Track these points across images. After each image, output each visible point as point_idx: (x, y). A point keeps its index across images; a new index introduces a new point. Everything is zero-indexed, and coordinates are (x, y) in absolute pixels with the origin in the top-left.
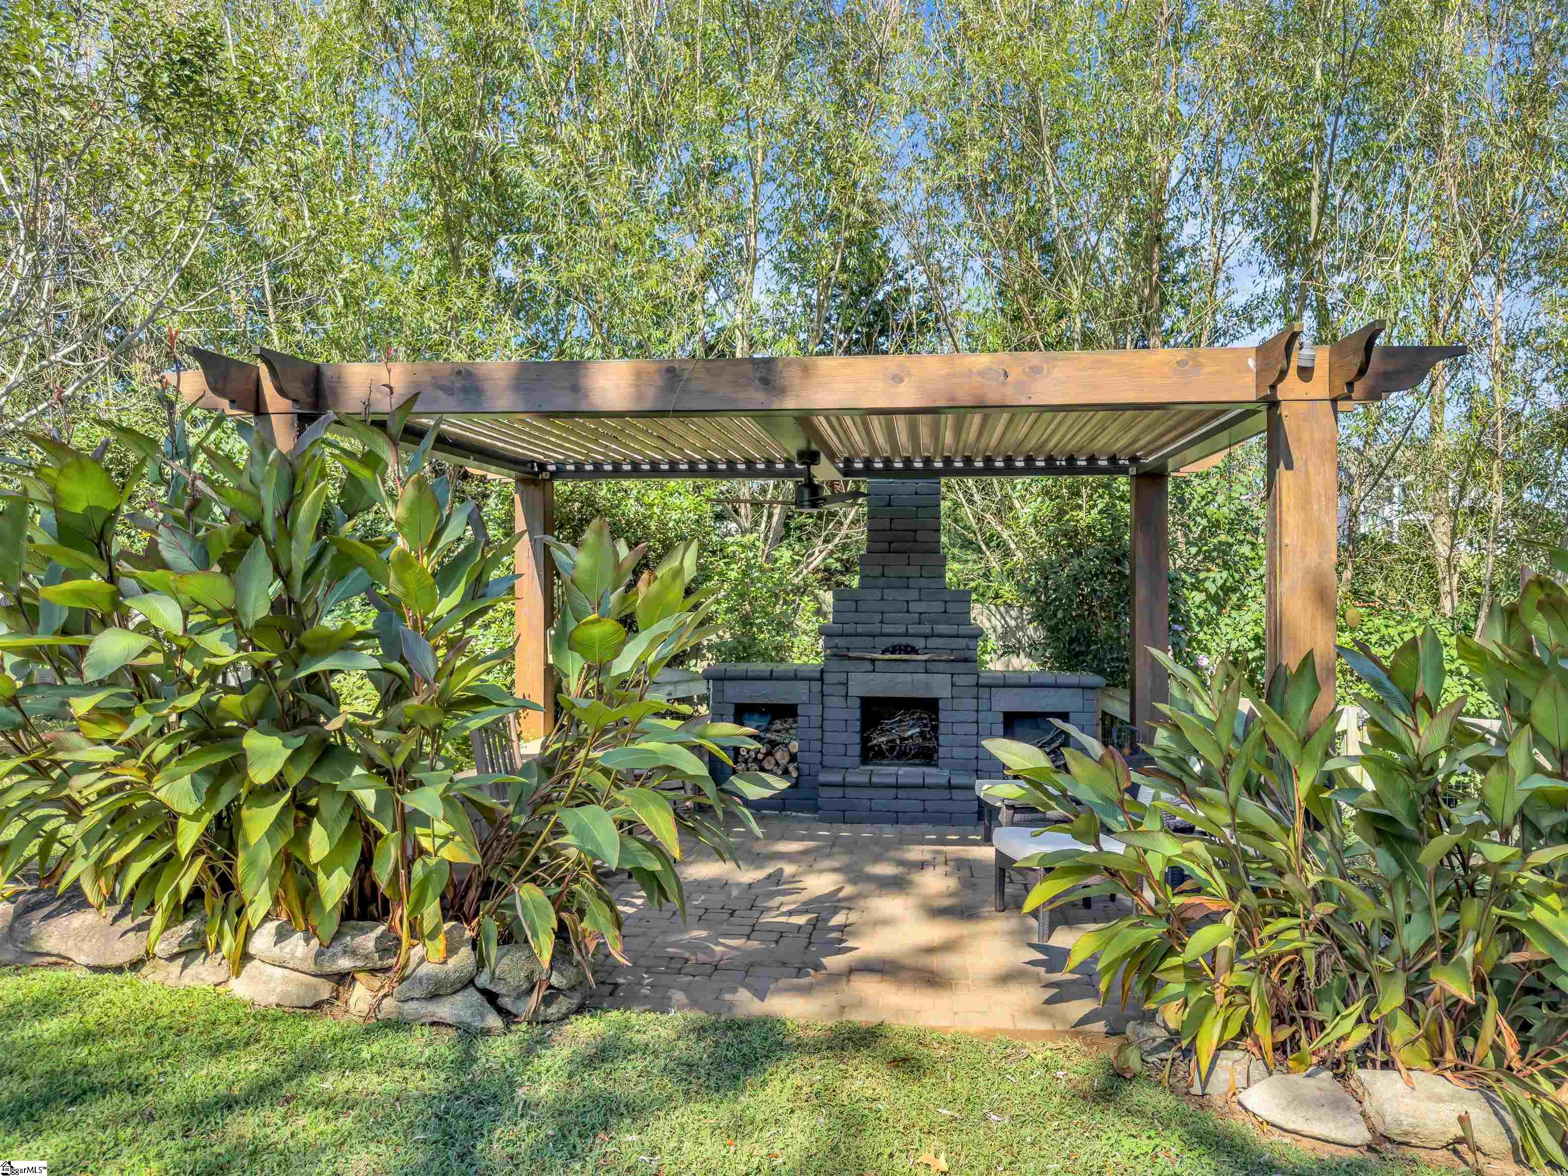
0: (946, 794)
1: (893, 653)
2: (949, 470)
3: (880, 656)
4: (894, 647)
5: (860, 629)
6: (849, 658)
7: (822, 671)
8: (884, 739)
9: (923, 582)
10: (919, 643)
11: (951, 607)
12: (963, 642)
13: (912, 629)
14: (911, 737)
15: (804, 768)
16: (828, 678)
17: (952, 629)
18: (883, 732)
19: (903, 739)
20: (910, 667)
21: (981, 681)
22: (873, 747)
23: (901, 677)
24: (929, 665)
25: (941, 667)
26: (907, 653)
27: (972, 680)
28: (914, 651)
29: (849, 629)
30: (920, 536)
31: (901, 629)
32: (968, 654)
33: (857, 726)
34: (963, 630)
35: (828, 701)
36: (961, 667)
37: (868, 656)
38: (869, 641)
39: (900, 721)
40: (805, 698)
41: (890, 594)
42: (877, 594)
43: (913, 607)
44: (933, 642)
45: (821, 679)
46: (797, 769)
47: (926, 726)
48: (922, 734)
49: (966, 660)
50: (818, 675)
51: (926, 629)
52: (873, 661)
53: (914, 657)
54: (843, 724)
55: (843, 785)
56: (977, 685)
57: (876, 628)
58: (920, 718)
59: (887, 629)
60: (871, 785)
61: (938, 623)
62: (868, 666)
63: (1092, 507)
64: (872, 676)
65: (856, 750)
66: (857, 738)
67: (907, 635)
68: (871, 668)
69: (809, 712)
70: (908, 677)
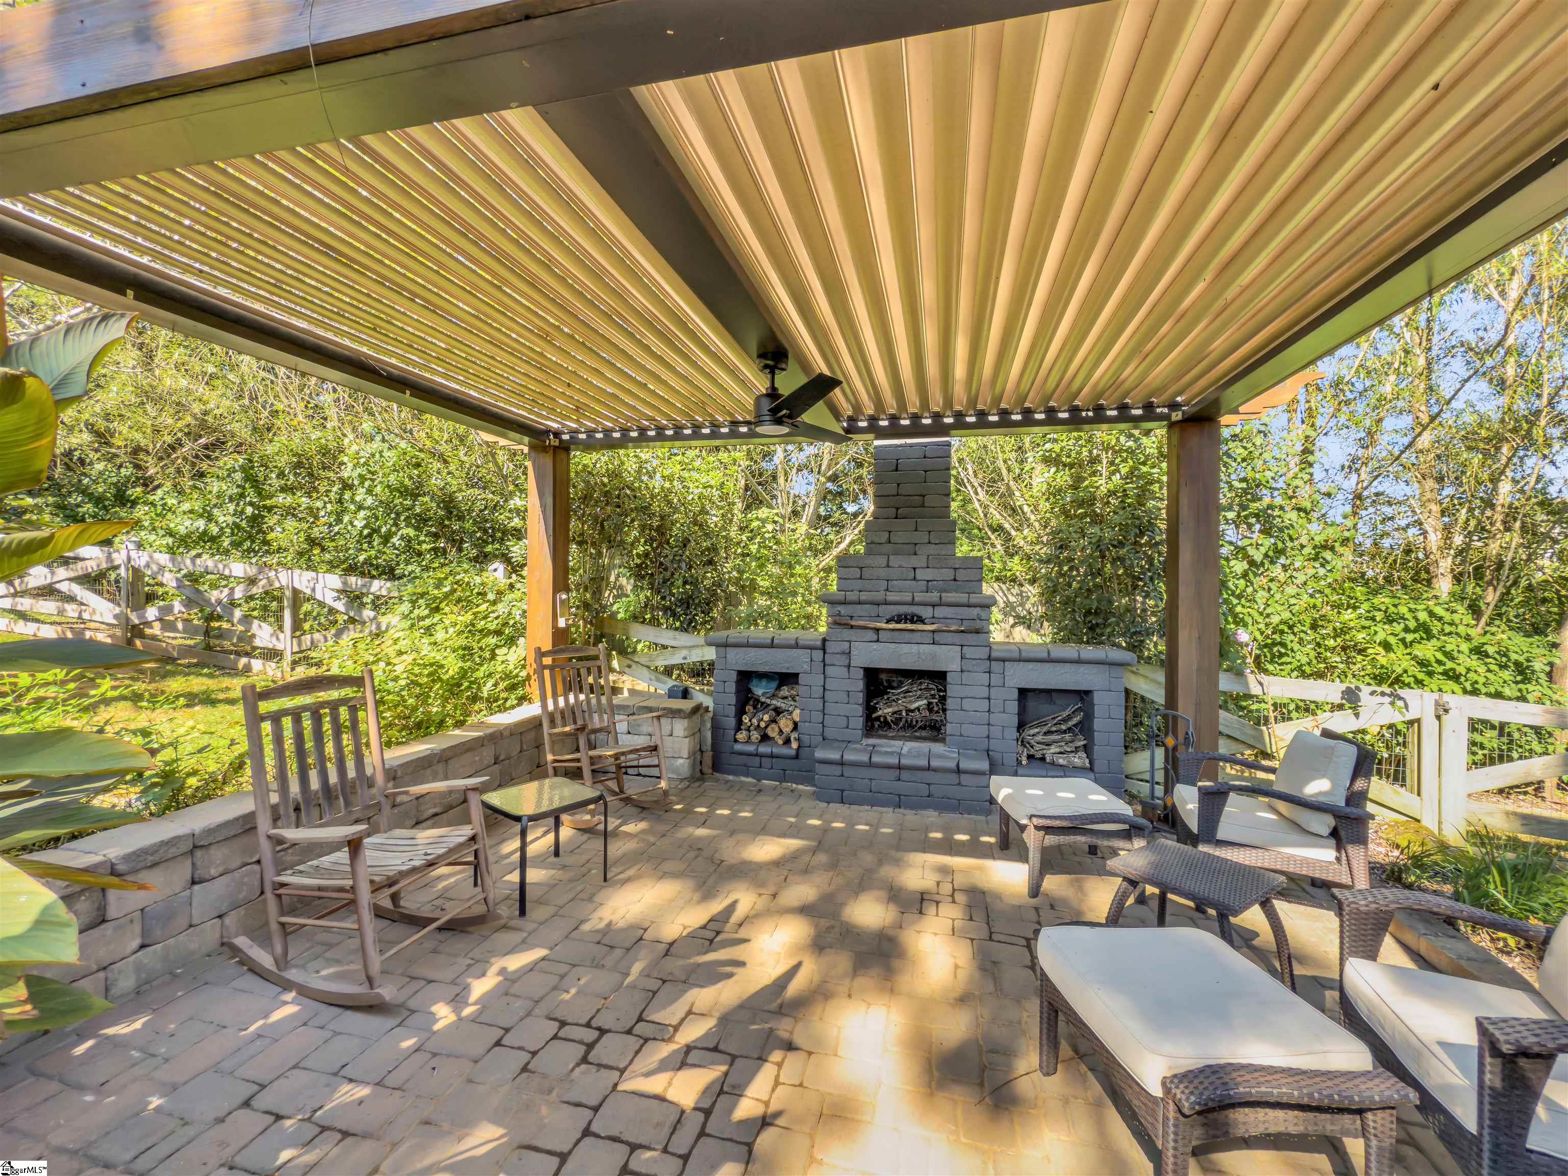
0: (953, 778)
1: (898, 622)
2: (960, 424)
3: (884, 626)
4: (899, 616)
5: (864, 596)
6: (852, 627)
7: (824, 640)
8: (890, 710)
9: (932, 549)
10: (926, 612)
11: (961, 575)
12: (975, 612)
13: (919, 597)
14: (918, 709)
15: (805, 739)
16: (831, 647)
17: (962, 598)
18: (889, 703)
19: (909, 711)
20: (917, 637)
21: (994, 654)
22: (878, 718)
23: (905, 648)
24: (937, 637)
25: (949, 638)
26: (912, 622)
27: (983, 653)
28: (921, 620)
29: (852, 596)
30: (929, 500)
31: (907, 597)
32: (978, 624)
33: (860, 697)
34: (974, 599)
35: (830, 671)
36: (971, 638)
37: (872, 625)
38: (873, 610)
39: (907, 692)
40: (806, 667)
41: (895, 561)
42: (882, 561)
43: (920, 574)
44: (940, 612)
45: (824, 649)
46: (798, 740)
47: (933, 696)
48: (929, 707)
49: (977, 632)
50: (819, 643)
51: (934, 596)
52: (877, 630)
53: (920, 627)
54: (845, 695)
55: (841, 763)
56: (989, 659)
57: (879, 596)
58: (927, 689)
59: (891, 597)
60: (871, 765)
61: (945, 591)
62: (871, 635)
63: (1113, 473)
64: (875, 646)
65: (858, 722)
66: (859, 710)
67: (913, 603)
68: (875, 637)
69: (811, 681)
70: (915, 648)
